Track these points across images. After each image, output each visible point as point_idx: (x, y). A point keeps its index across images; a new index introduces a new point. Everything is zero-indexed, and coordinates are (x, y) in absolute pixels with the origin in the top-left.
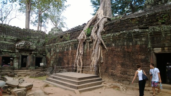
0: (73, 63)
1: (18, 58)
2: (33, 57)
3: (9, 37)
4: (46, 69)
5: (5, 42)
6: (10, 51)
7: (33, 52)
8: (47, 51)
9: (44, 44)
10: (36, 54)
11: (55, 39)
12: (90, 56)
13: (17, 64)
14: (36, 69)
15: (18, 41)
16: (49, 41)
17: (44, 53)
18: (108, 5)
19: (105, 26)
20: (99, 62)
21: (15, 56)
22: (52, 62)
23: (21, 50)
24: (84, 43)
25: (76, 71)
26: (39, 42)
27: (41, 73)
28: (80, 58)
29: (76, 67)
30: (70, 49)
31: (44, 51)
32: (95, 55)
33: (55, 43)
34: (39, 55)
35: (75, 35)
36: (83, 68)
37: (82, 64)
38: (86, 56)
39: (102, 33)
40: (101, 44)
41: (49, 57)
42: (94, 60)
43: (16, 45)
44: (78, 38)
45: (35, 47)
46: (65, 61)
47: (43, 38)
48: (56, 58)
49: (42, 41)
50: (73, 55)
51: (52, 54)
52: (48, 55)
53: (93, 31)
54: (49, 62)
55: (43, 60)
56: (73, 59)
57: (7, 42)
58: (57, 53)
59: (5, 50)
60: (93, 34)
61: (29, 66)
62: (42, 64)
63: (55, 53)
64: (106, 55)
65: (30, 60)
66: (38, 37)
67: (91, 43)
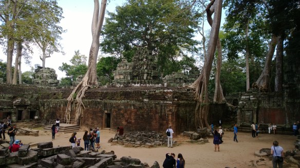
0: (64, 117)
1: (15, 113)
2: (28, 111)
3: (7, 96)
4: (40, 121)
5: (4, 100)
6: (9, 107)
7: (28, 107)
8: (40, 105)
9: (37, 99)
10: (30, 109)
11: (48, 95)
12: (75, 112)
13: (15, 118)
14: (30, 121)
15: (14, 98)
16: (42, 96)
17: (37, 107)
18: (93, 72)
19: (85, 93)
20: (80, 117)
21: (13, 112)
22: (45, 115)
23: (18, 106)
24: (72, 103)
25: (65, 123)
26: (32, 97)
27: (36, 125)
28: (69, 113)
29: (66, 120)
30: (62, 106)
31: (38, 105)
32: (78, 113)
33: (48, 99)
34: (33, 109)
35: (66, 96)
36: (70, 121)
37: (70, 117)
38: (73, 112)
39: (83, 98)
40: (82, 105)
41: (43, 111)
42: (77, 115)
43: (14, 102)
44: (68, 99)
45: (29, 102)
46: (58, 115)
47: (36, 93)
48: (49, 112)
49: (35, 96)
50: (64, 110)
51: (45, 109)
52: (42, 109)
53: (77, 96)
54: (42, 115)
55: (36, 114)
56: (64, 114)
57: (5, 100)
58: (50, 108)
59: (5, 107)
60: (77, 98)
61: (24, 120)
62: (36, 117)
63: (49, 107)
64: (85, 113)
65: (25, 114)
66: (31, 93)
67: (76, 103)
